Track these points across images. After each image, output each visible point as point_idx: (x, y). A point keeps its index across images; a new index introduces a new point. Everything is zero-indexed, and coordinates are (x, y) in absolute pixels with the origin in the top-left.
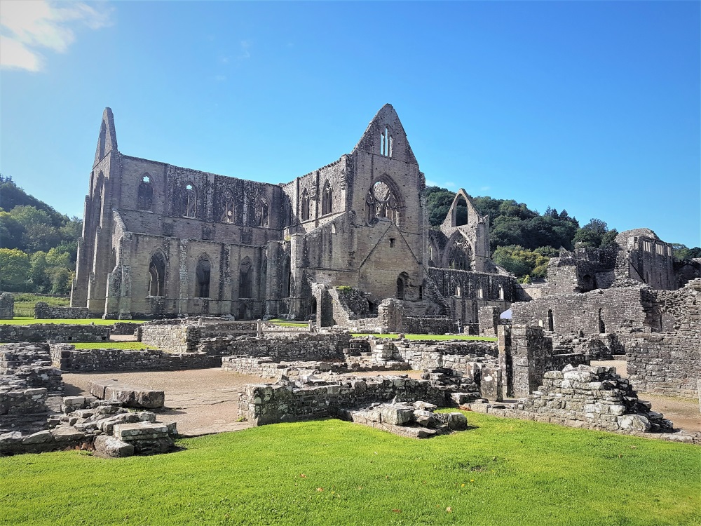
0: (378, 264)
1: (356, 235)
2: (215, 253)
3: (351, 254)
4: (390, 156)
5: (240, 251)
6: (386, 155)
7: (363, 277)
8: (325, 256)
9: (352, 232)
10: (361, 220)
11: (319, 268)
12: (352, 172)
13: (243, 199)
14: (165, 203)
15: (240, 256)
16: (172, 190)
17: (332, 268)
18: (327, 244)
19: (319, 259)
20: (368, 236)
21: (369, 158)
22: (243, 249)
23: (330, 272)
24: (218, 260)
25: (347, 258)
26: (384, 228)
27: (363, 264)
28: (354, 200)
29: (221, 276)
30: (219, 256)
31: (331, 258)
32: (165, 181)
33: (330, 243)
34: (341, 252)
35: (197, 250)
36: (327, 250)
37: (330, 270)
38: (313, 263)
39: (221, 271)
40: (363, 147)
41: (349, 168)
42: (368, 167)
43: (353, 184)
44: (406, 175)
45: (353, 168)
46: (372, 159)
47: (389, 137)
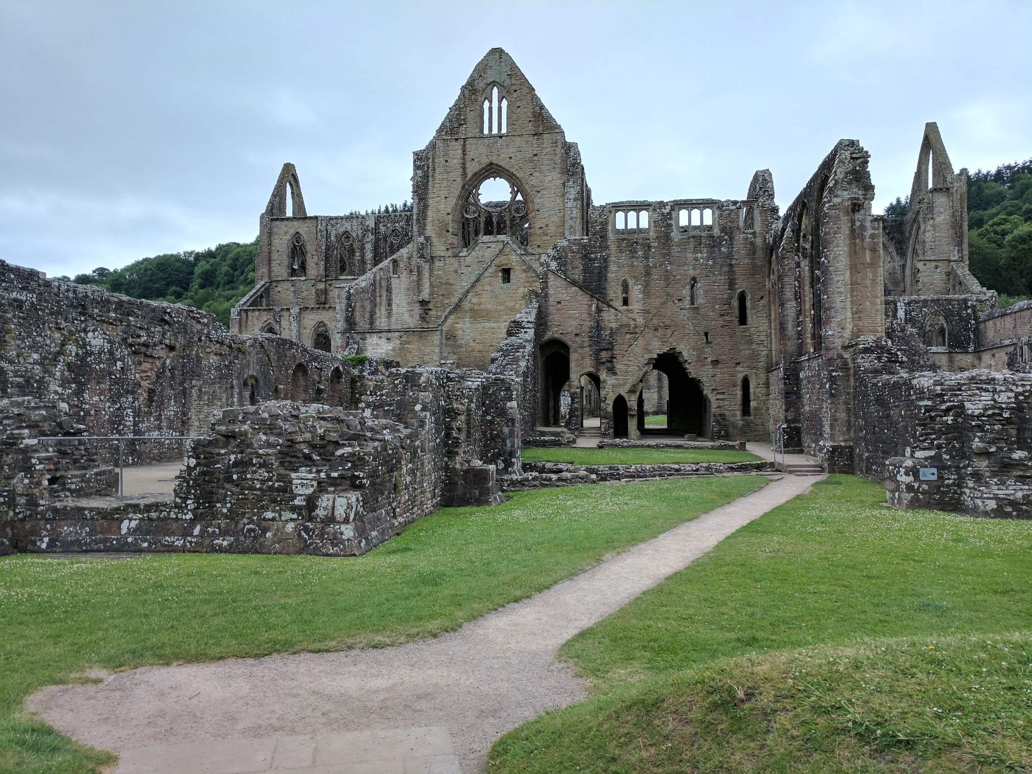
0: (477, 315)
3: (423, 303)
4: (504, 131)
6: (495, 131)
8: (381, 312)
9: (419, 270)
11: (373, 330)
12: (426, 176)
14: (318, 265)
17: (392, 328)
18: (384, 293)
19: (371, 317)
20: (456, 272)
21: (456, 147)
25: (417, 310)
27: (446, 318)
31: (390, 313)
32: (317, 238)
33: (389, 290)
34: (408, 303)
36: (384, 303)
37: (389, 331)
38: (362, 323)
40: (446, 132)
41: (419, 172)
42: (455, 161)
43: (426, 194)
44: (535, 155)
45: (428, 170)
46: (464, 145)
47: (500, 102)
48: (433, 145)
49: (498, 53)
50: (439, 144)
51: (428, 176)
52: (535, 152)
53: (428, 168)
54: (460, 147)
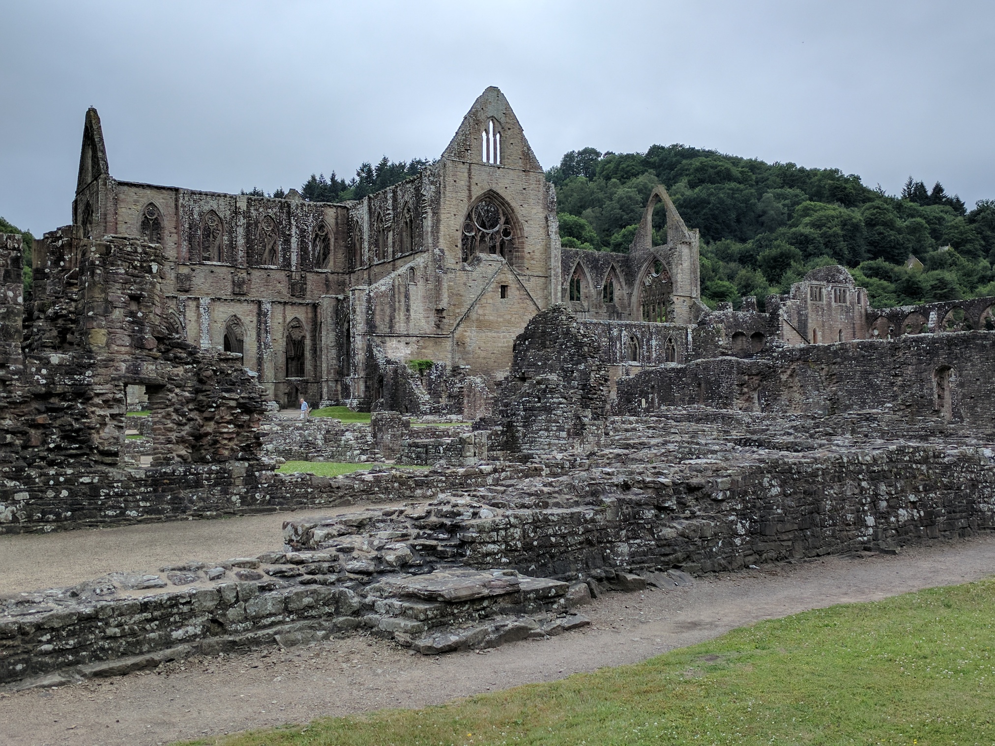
0: (482, 325)
1: (445, 285)
2: (248, 315)
3: (439, 311)
4: (498, 163)
5: (284, 309)
6: (492, 161)
7: (460, 344)
8: (400, 316)
9: (438, 280)
10: (454, 261)
11: (392, 334)
13: (289, 230)
14: (178, 244)
15: (285, 318)
16: (187, 226)
17: (411, 333)
18: (403, 299)
19: (391, 321)
20: (465, 284)
21: (463, 169)
22: (288, 307)
23: (408, 339)
24: (254, 324)
25: (433, 318)
26: (490, 271)
27: (458, 325)
28: (442, 233)
29: (259, 347)
30: (255, 319)
31: (408, 318)
32: (177, 214)
33: (407, 297)
34: (425, 310)
35: (223, 312)
36: (403, 308)
37: (408, 336)
38: (382, 327)
39: (259, 341)
40: (454, 153)
42: (463, 183)
43: (439, 209)
46: (470, 170)
47: (494, 135)
49: (493, 91)
50: (450, 164)
51: (440, 193)
52: (524, 187)
53: (440, 184)
54: (466, 171)
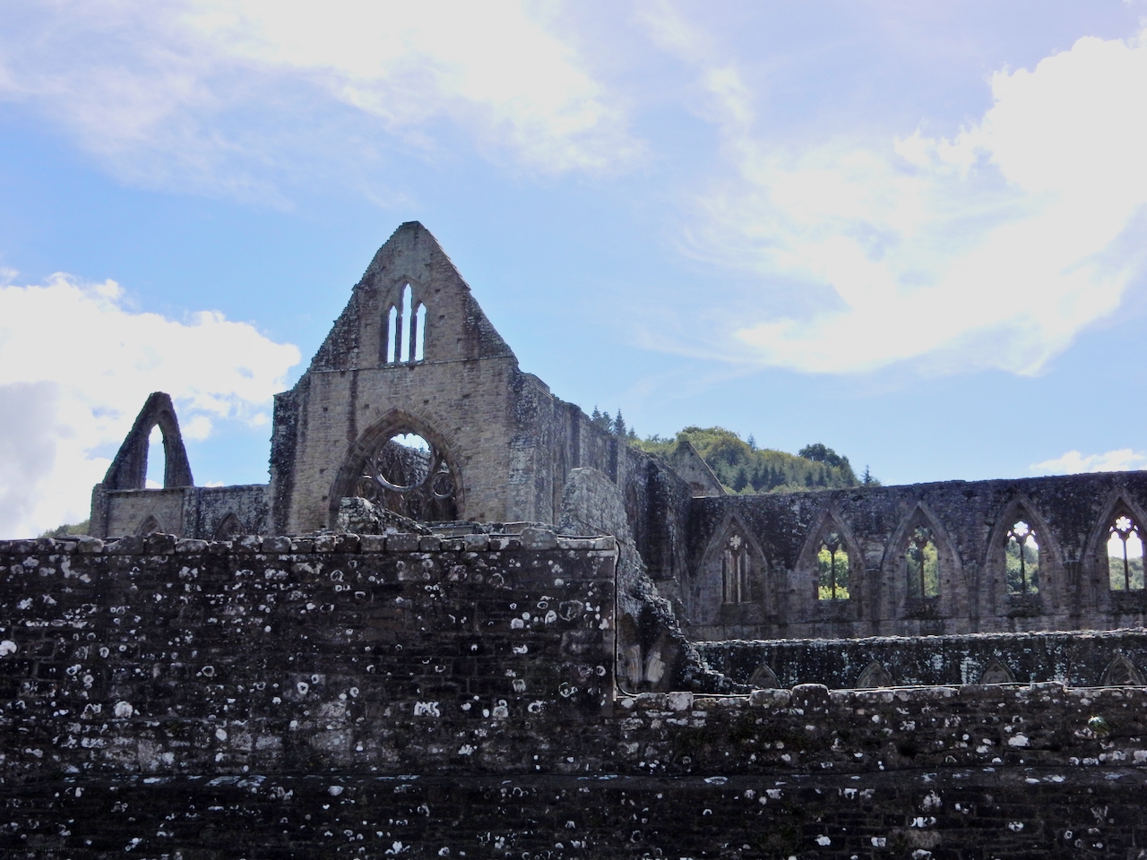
4: (419, 356)
6: (405, 357)
12: (292, 435)
21: (342, 386)
40: (327, 361)
41: (282, 428)
42: (339, 409)
43: (292, 464)
44: (466, 396)
45: (296, 424)
46: (354, 384)
47: (415, 307)
48: (305, 383)
49: (412, 230)
50: (316, 380)
51: (295, 435)
52: (466, 391)
53: (296, 420)
54: (348, 385)
